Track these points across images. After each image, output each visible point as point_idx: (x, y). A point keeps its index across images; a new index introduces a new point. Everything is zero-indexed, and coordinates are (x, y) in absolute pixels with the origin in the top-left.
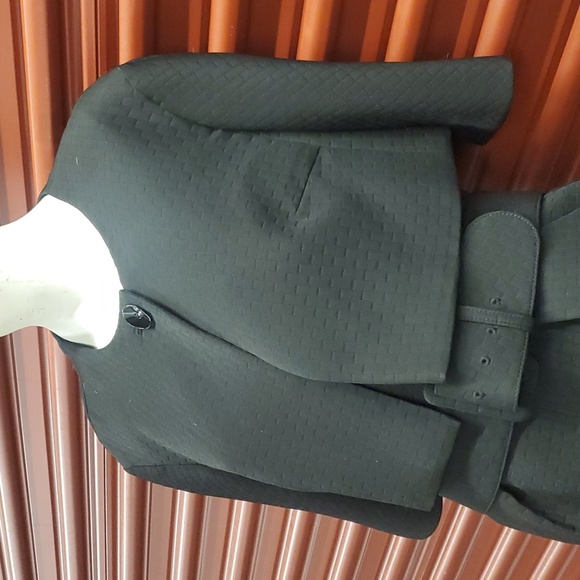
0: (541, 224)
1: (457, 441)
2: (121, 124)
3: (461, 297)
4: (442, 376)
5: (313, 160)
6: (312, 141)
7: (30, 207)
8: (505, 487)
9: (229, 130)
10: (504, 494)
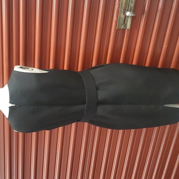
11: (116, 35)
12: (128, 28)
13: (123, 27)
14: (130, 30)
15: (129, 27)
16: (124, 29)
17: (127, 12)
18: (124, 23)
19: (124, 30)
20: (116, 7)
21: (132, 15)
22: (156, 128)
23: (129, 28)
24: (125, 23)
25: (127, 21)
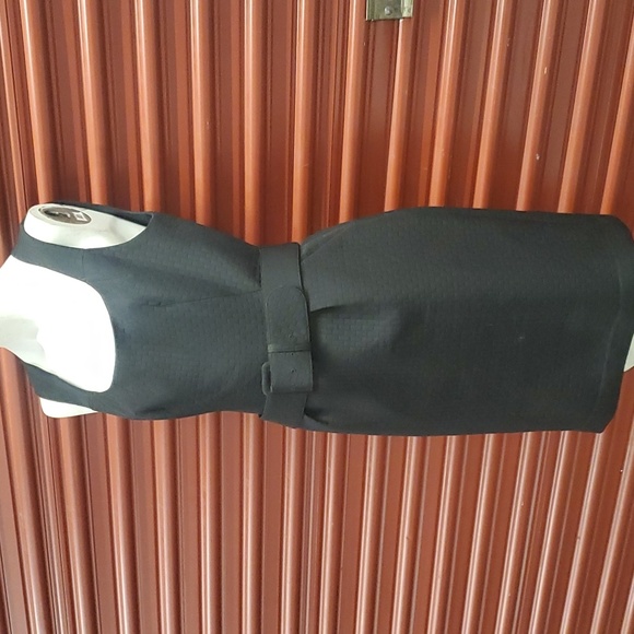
11: (368, 43)
12: (405, 14)
13: (386, 11)
14: (412, 20)
15: (409, 11)
16: (393, 20)
19: (392, 23)
23: (411, 14)
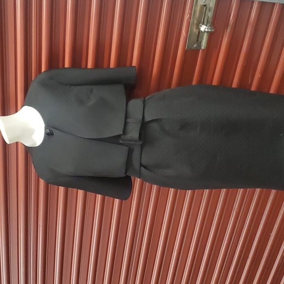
0: (144, 102)
1: (128, 152)
2: (44, 84)
3: (126, 117)
4: (122, 133)
5: (91, 91)
6: (91, 87)
7: (16, 111)
8: (141, 165)
9: (71, 85)
10: (142, 167)
12: (203, 48)
14: (205, 51)
17: (201, 26)
18: (197, 41)
19: (197, 51)
20: (187, 17)
21: (210, 30)
22: (241, 191)
23: (205, 48)
24: (200, 40)
25: (202, 38)
